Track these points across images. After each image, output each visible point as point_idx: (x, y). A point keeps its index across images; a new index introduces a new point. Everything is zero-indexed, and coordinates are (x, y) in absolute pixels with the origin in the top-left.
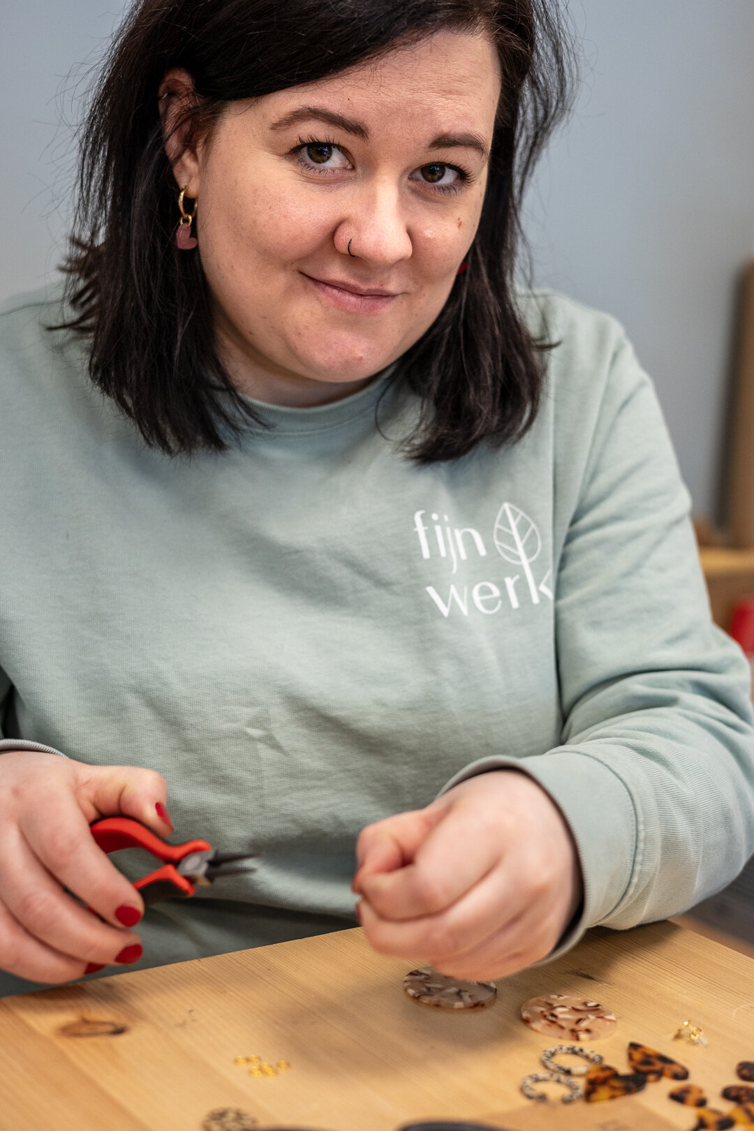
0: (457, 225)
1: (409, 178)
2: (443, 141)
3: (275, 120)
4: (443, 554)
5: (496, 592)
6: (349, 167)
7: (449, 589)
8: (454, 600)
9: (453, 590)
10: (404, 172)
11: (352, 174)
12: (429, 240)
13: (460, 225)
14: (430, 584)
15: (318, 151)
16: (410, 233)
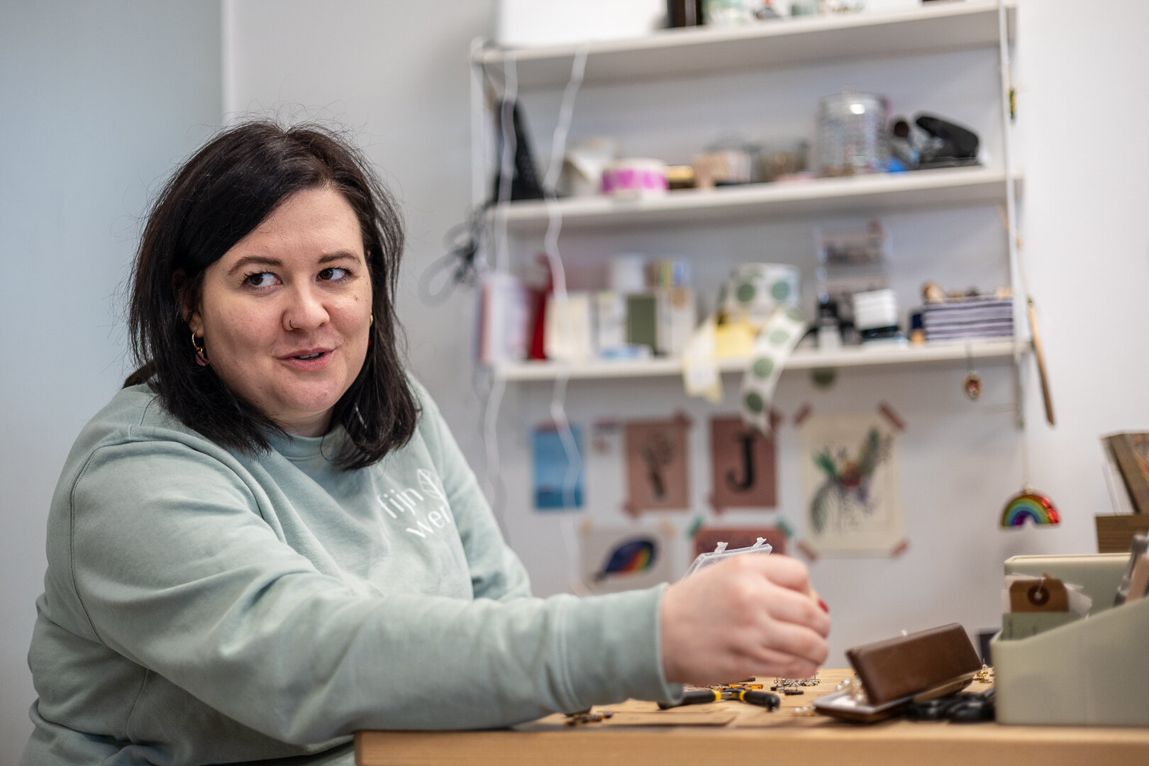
0: (354, 300)
1: (317, 280)
2: (326, 259)
4: (402, 510)
5: (439, 516)
6: (279, 282)
7: (416, 524)
8: (423, 529)
9: (419, 523)
10: (312, 276)
11: (282, 286)
12: (337, 309)
13: (356, 299)
14: (407, 527)
15: (256, 279)
16: (326, 308)
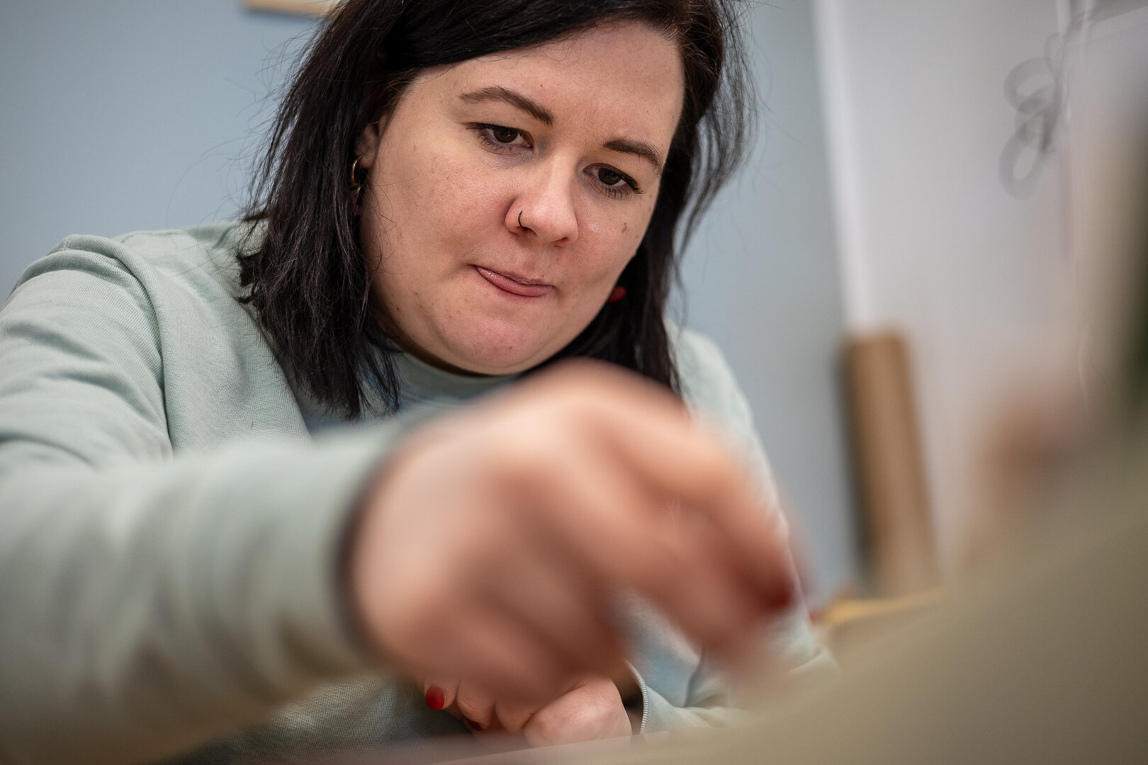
1: (584, 170)
2: (618, 145)
3: (467, 91)
